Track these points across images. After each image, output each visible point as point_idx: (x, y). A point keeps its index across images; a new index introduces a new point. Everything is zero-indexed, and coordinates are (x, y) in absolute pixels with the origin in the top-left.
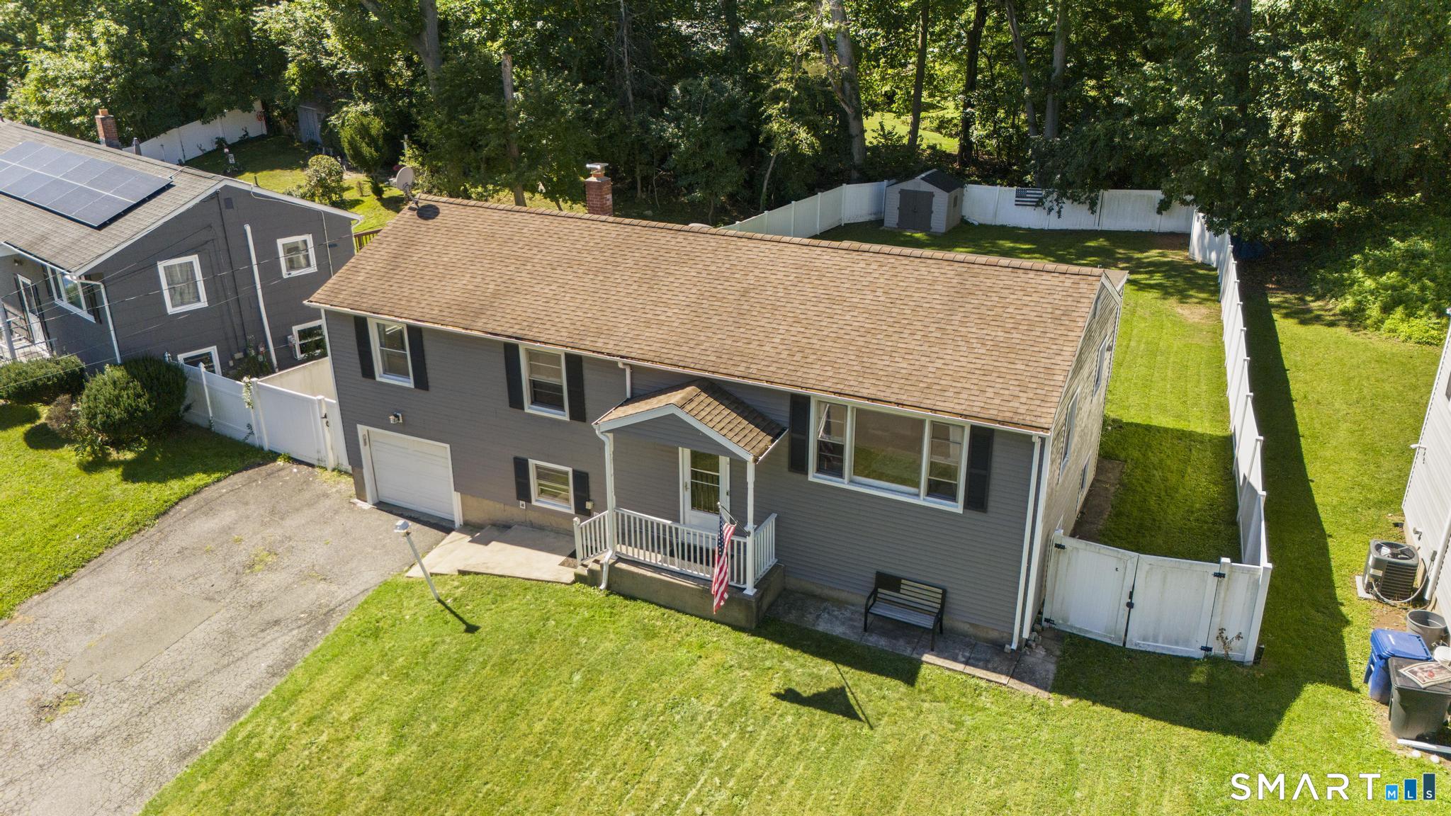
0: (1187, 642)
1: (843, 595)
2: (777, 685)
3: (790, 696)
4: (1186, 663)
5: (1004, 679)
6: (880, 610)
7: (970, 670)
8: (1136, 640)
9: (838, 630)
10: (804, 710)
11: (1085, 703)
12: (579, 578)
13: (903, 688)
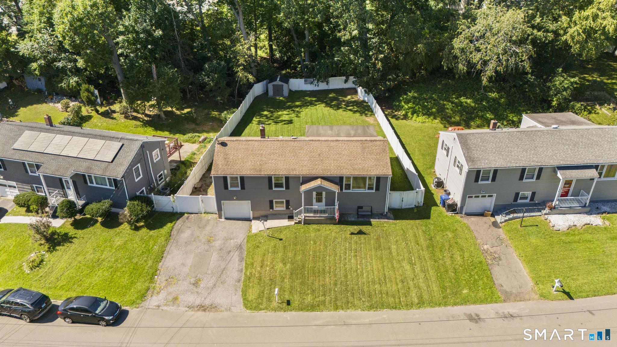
0: (412, 205)
1: (350, 212)
2: (349, 233)
3: (352, 234)
4: (412, 209)
5: (386, 220)
6: (360, 213)
7: (380, 220)
8: (404, 207)
9: (353, 219)
10: (357, 235)
11: (401, 221)
12: (296, 223)
13: (371, 227)
